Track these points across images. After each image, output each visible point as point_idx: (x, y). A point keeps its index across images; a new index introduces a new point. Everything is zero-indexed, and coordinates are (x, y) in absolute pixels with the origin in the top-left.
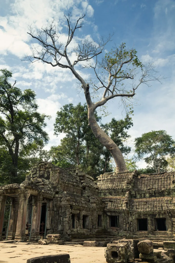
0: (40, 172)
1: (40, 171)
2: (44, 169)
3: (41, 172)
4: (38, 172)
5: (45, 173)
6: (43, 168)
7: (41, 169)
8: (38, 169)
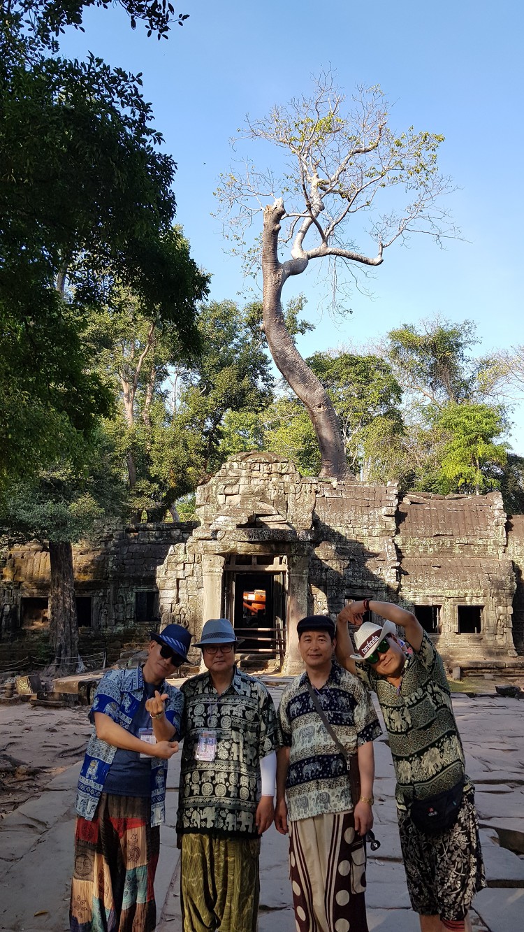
0: (249, 482)
1: (250, 478)
2: (266, 475)
3: (255, 482)
4: (242, 481)
5: (271, 486)
6: (259, 470)
7: (255, 473)
8: (243, 473)
